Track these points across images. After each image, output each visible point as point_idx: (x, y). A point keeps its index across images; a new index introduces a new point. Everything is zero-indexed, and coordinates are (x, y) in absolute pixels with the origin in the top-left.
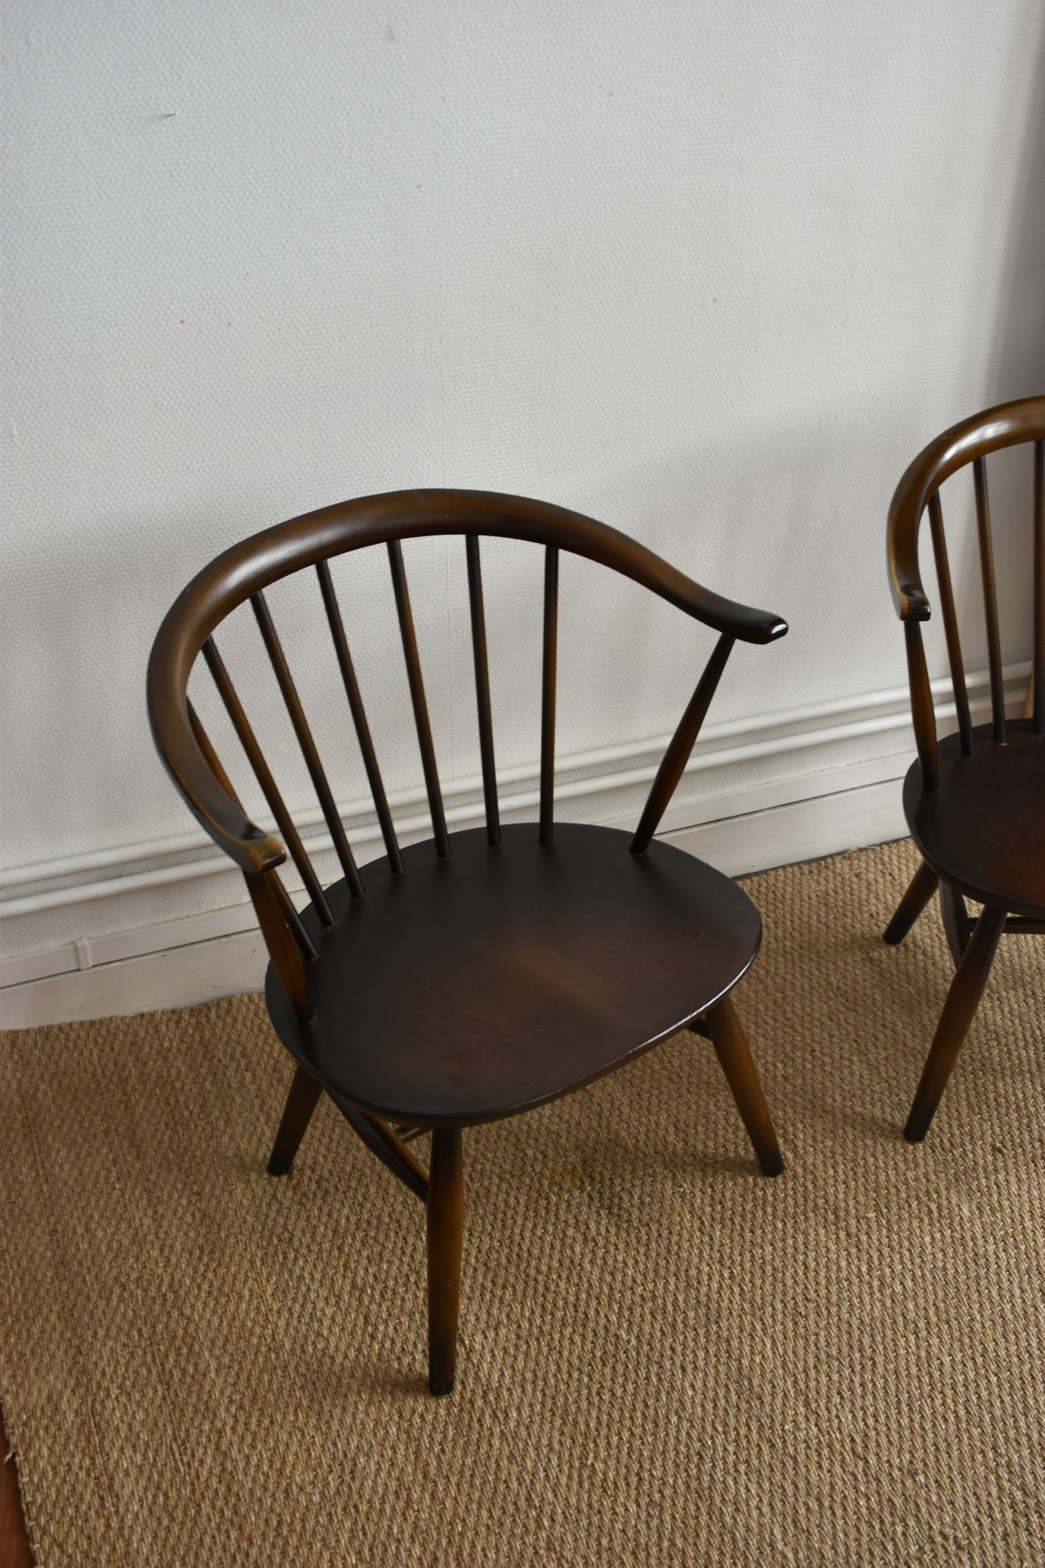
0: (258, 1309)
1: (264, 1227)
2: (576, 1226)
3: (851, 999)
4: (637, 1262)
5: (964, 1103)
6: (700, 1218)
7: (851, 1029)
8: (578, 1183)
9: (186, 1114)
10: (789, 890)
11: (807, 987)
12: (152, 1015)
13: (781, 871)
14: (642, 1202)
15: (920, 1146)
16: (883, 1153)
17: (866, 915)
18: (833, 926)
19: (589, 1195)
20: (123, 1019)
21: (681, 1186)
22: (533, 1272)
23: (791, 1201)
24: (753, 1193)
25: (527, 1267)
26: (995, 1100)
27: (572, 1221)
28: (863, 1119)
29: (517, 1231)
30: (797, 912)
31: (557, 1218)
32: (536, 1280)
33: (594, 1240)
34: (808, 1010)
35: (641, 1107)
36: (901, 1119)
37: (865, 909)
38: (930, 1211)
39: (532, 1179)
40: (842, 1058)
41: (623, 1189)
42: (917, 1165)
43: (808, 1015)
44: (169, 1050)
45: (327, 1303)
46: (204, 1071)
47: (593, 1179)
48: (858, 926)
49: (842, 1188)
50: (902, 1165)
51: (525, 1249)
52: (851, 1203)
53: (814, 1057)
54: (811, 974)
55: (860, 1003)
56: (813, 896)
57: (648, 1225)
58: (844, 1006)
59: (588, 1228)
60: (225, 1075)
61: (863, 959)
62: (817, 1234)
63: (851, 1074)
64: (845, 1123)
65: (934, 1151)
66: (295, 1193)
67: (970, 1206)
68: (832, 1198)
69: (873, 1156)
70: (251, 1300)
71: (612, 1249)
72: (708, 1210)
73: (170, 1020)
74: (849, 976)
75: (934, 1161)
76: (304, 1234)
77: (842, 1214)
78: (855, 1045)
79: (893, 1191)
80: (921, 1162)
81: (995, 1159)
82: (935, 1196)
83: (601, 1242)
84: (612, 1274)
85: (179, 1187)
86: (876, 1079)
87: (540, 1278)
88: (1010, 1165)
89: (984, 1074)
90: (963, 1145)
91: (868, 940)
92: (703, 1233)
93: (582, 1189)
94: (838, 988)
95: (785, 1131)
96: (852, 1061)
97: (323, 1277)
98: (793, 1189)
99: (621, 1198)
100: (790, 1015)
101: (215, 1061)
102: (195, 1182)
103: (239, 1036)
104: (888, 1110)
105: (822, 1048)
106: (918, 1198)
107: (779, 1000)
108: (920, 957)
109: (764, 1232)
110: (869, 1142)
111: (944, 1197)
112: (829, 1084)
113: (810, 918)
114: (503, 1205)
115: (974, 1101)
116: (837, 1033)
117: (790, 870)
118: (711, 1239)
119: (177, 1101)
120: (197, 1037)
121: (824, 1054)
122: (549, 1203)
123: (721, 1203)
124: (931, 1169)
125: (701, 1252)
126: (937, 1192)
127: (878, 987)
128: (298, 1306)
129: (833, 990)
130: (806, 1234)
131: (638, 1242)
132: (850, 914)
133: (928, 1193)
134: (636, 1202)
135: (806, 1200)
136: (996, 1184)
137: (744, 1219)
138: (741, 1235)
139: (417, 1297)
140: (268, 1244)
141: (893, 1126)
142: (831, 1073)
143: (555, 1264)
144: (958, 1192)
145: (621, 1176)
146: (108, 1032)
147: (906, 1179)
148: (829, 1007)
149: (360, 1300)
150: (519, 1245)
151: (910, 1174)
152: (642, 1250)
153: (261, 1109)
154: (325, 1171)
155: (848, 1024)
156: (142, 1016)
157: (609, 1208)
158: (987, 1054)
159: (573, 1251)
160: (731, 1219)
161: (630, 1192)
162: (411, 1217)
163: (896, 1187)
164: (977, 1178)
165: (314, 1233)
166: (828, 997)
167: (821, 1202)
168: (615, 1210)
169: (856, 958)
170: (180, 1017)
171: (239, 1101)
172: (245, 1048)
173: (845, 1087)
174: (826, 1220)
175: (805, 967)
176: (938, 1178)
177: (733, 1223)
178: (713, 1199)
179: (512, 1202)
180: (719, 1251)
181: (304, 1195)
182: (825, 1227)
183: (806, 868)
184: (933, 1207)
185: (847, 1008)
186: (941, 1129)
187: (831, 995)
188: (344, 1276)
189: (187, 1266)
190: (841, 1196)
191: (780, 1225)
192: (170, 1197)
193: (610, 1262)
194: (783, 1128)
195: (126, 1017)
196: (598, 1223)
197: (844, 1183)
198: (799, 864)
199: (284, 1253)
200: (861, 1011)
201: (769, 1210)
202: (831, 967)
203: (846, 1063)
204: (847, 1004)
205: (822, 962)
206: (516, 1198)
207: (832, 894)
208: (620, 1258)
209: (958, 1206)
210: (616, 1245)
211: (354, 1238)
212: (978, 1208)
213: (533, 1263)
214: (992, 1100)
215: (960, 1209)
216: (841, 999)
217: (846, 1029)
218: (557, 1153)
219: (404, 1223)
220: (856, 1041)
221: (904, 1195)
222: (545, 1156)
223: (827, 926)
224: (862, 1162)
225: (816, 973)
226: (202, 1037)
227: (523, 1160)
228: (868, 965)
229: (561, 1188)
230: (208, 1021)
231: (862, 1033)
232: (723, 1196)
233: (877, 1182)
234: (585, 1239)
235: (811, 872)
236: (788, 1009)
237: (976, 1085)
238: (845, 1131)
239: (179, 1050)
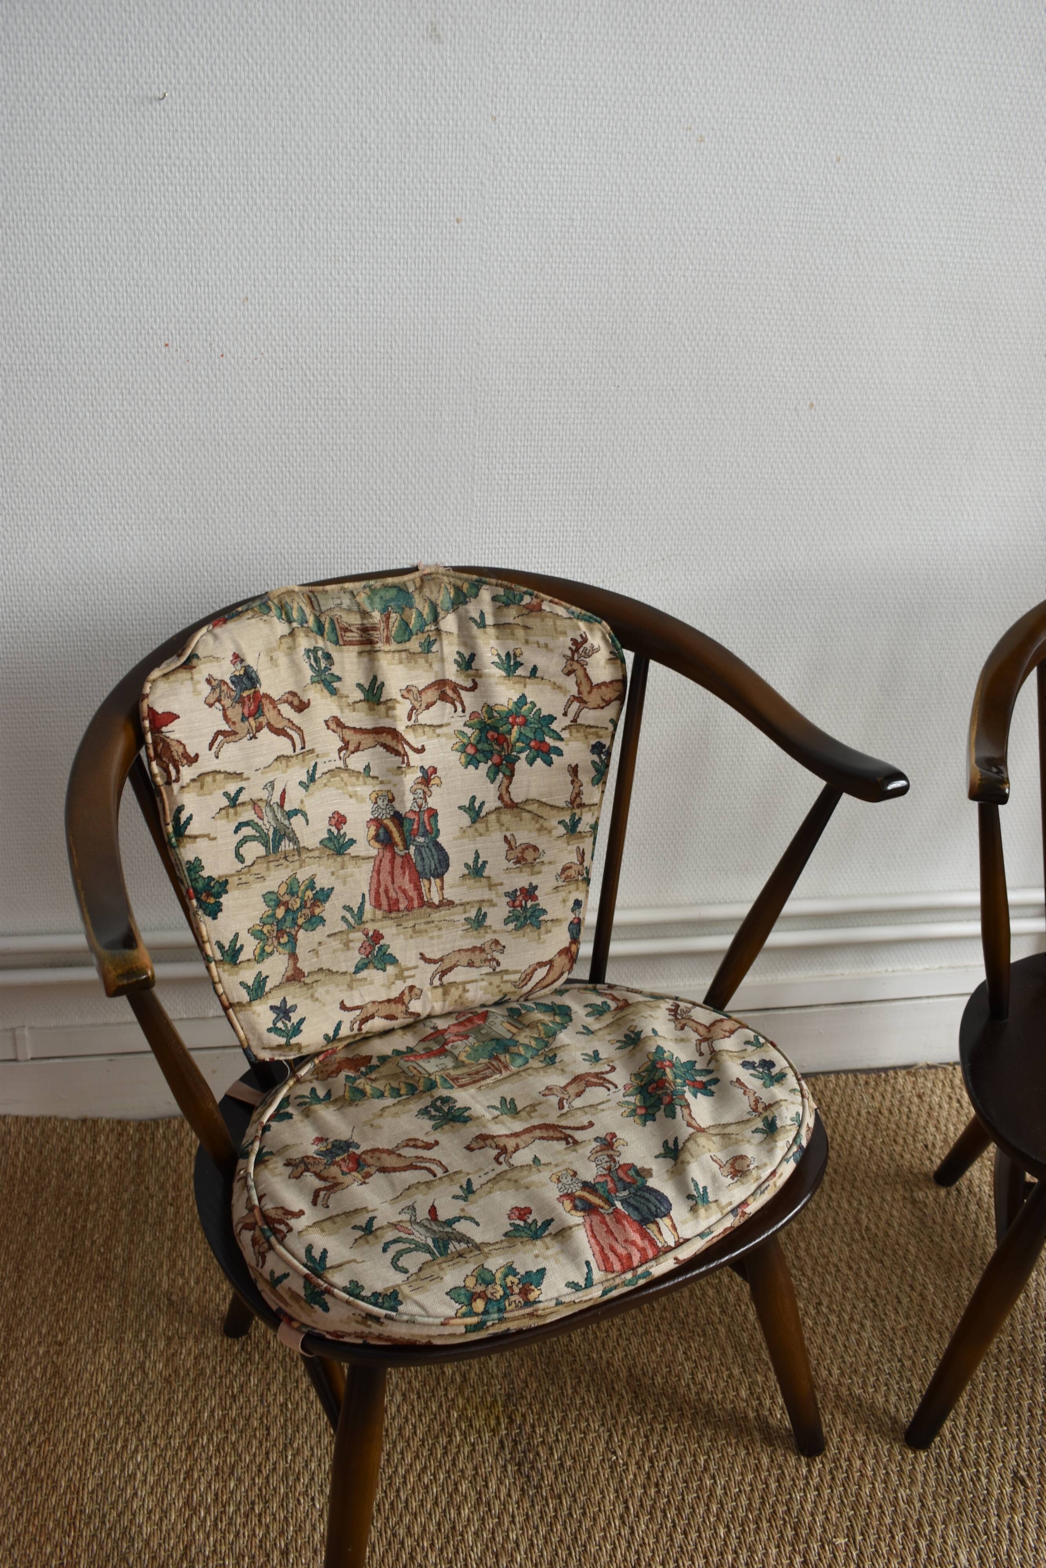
0: (68, 1507)
1: (115, 1402)
2: (473, 1482)
3: (880, 1245)
4: (532, 1545)
5: (990, 1407)
6: (626, 1502)
7: (871, 1284)
8: (493, 1423)
9: (88, 1243)
10: (837, 1100)
11: (830, 1221)
12: (95, 1122)
13: (832, 1077)
14: (561, 1465)
15: (923, 1455)
16: (875, 1457)
17: (920, 1145)
18: (878, 1151)
19: (501, 1442)
20: (62, 1121)
21: (614, 1453)
22: (402, 1532)
23: (744, 1501)
24: (701, 1480)
25: (397, 1523)
26: (1030, 1411)
27: (469, 1472)
28: (860, 1405)
29: (401, 1471)
30: (840, 1128)
31: (454, 1465)
32: (402, 1543)
33: (488, 1504)
34: (826, 1251)
35: (596, 1337)
36: (906, 1413)
37: (920, 1137)
38: (917, 1549)
39: (441, 1405)
40: (852, 1319)
41: (543, 1442)
42: (913, 1482)
43: (824, 1256)
44: (100, 1165)
45: (149, 1518)
46: (126, 1196)
47: (511, 1421)
48: (907, 1156)
49: (812, 1495)
50: (894, 1478)
51: (403, 1498)
52: (819, 1518)
53: (818, 1312)
54: (840, 1207)
55: (890, 1252)
56: (863, 1112)
57: (560, 1497)
58: (870, 1253)
59: (487, 1486)
60: (147, 1206)
61: (904, 1198)
62: (766, 1554)
63: (859, 1343)
64: (836, 1406)
65: (939, 1466)
66: (166, 1366)
67: (970, 1553)
68: (796, 1507)
69: (862, 1458)
70: (65, 1493)
71: (507, 1520)
72: (639, 1491)
73: (112, 1130)
74: (884, 1216)
75: (937, 1480)
76: (156, 1421)
77: (804, 1532)
78: (871, 1305)
79: (876, 1511)
80: (920, 1478)
81: (1015, 1491)
82: (927, 1529)
83: (496, 1508)
84: (496, 1555)
85: (44, 1331)
86: (887, 1355)
87: (408, 1542)
88: (1033, 1504)
89: (1022, 1371)
90: (977, 1464)
91: (915, 1175)
92: (624, 1523)
93: (494, 1432)
94: (867, 1229)
95: (760, 1404)
96: (863, 1326)
97: (157, 1482)
98: (751, 1485)
99: (538, 1454)
100: (802, 1253)
101: (142, 1188)
102: (62, 1330)
103: (179, 1163)
104: (893, 1399)
105: (831, 1302)
106: (905, 1528)
107: (794, 1233)
108: (973, 1207)
109: (700, 1536)
110: (860, 1438)
111: (939, 1533)
112: (828, 1351)
113: (854, 1137)
114: (395, 1433)
115: (1003, 1407)
116: (853, 1286)
117: (844, 1077)
118: (632, 1533)
119: (84, 1227)
120: (134, 1157)
121: (831, 1311)
122: (450, 1442)
123: (657, 1485)
124: (929, 1491)
125: (614, 1549)
126: (931, 1525)
127: (914, 1236)
128: (114, 1513)
129: (860, 1231)
130: (751, 1550)
131: (542, 1518)
132: (901, 1141)
133: (919, 1525)
134: (554, 1463)
135: (763, 1503)
136: (1009, 1527)
137: (679, 1514)
138: (670, 1536)
139: (254, 1535)
140: (112, 1426)
141: (895, 1420)
142: (834, 1337)
143: (432, 1528)
144: (958, 1529)
145: (547, 1425)
146: (43, 1132)
147: (896, 1498)
148: (851, 1251)
149: (188, 1523)
150: (398, 1491)
151: (903, 1493)
152: (543, 1531)
153: (169, 1255)
154: (210, 1345)
155: (869, 1276)
156: (84, 1121)
157: (519, 1464)
158: (1030, 1346)
159: (459, 1514)
160: (664, 1511)
161: (551, 1449)
162: (284, 1427)
163: (881, 1507)
164: (987, 1515)
165: (168, 1422)
166: (853, 1239)
167: (781, 1509)
168: (526, 1468)
169: (897, 1196)
170: (124, 1129)
171: (148, 1240)
172: (180, 1178)
173: (847, 1358)
174: (782, 1537)
175: (834, 1196)
176: (936, 1504)
177: (665, 1516)
178: (649, 1478)
179: (407, 1432)
180: (637, 1552)
181: (176, 1371)
182: (778, 1547)
183: (862, 1078)
184: (923, 1544)
185: (872, 1257)
186: (954, 1437)
187: (857, 1236)
188: (181, 1487)
189: (13, 1432)
190: (809, 1507)
191: (722, 1532)
192: (29, 1342)
193: (499, 1539)
194: (758, 1398)
195: (67, 1119)
196: (500, 1481)
197: (817, 1489)
198: (855, 1072)
199: (126, 1440)
200: (888, 1263)
201: (714, 1508)
202: (865, 1201)
203: (856, 1326)
204: (874, 1251)
205: (856, 1193)
206: (415, 1427)
207: (886, 1113)
208: (512, 1536)
209: (955, 1549)
210: (513, 1516)
211: (210, 1439)
212: (980, 1558)
213: (407, 1519)
214: (1026, 1409)
215: (957, 1555)
216: (867, 1244)
217: (865, 1283)
218: (480, 1379)
219: (274, 1433)
220: (873, 1301)
221: (888, 1521)
222: (465, 1379)
223: (871, 1151)
224: (845, 1465)
225: (846, 1205)
226: (139, 1157)
227: (438, 1379)
228: (910, 1206)
229: (471, 1425)
230: (153, 1139)
231: (883, 1292)
232: (663, 1476)
233: (858, 1495)
234: (479, 1500)
235: (867, 1083)
236: (802, 1245)
237: (1009, 1384)
238: (833, 1417)
239: (110, 1166)
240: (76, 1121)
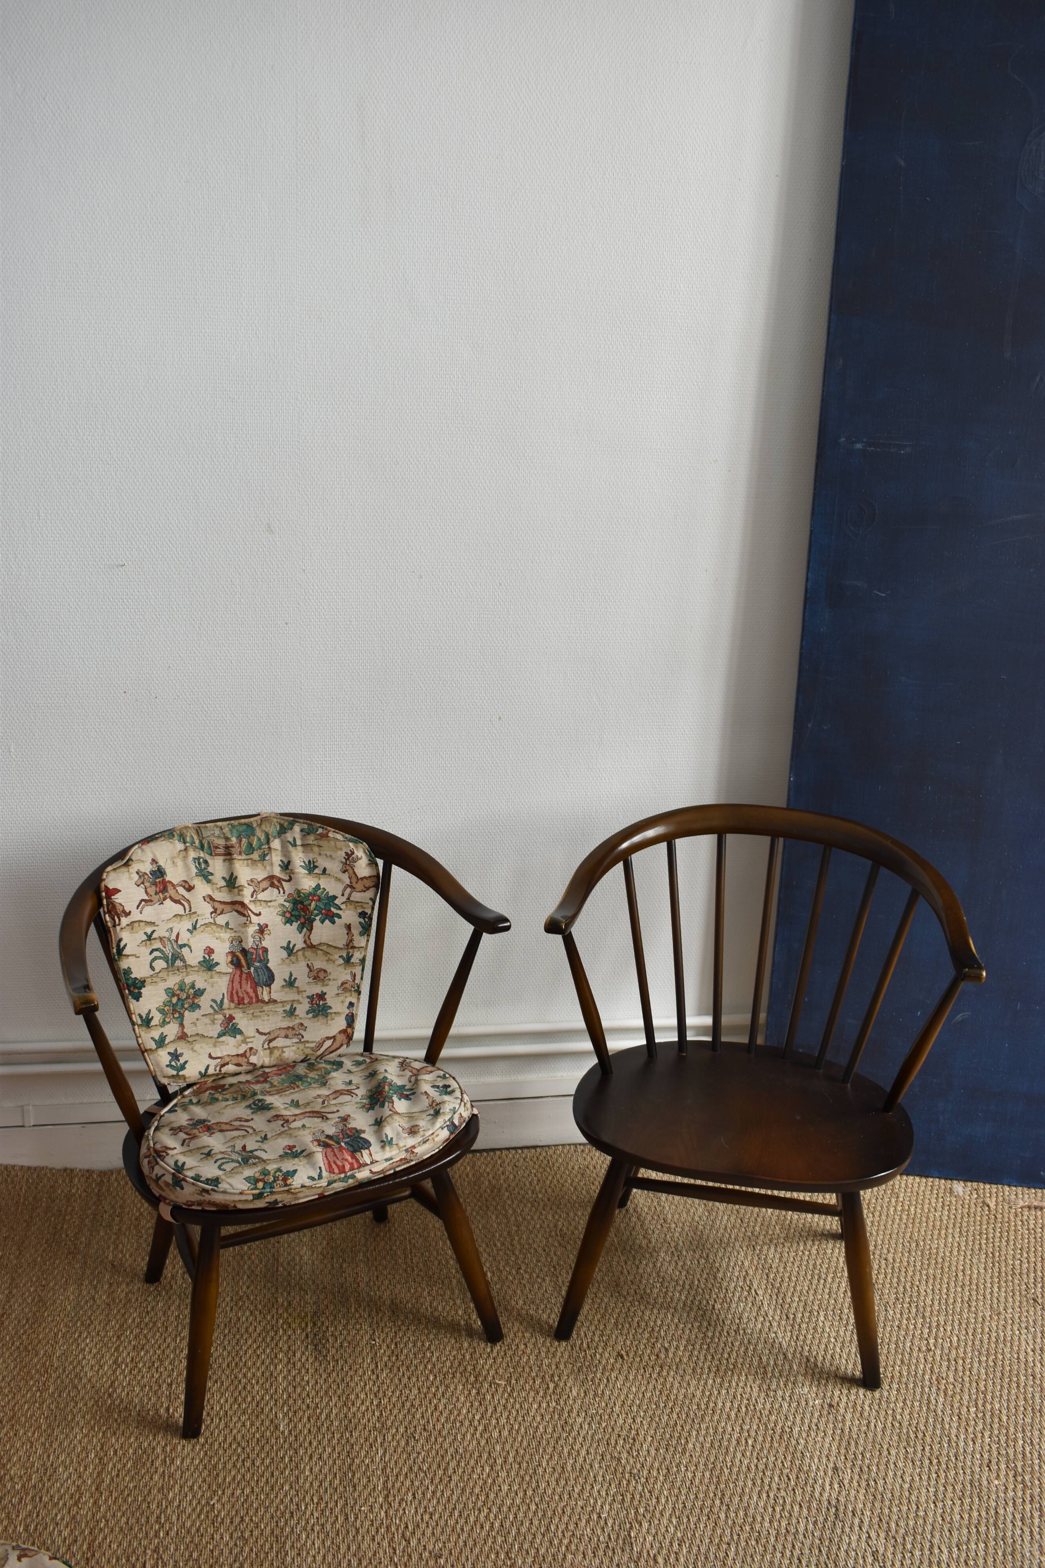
2: (287, 1352)
4: (316, 1383)
6: (377, 1363)
7: (555, 1258)
8: (304, 1326)
10: (560, 1162)
11: (538, 1226)
12: (72, 1170)
13: (561, 1149)
14: (341, 1346)
15: (564, 1344)
16: (534, 1344)
19: (307, 1335)
20: (52, 1169)
21: (374, 1340)
26: (638, 1323)
27: (285, 1348)
31: (276, 1345)
33: (294, 1364)
34: (531, 1241)
38: (547, 1388)
39: (273, 1317)
40: (538, 1277)
41: (332, 1335)
42: (554, 1356)
44: (74, 1195)
47: (315, 1324)
49: (490, 1361)
50: (543, 1354)
52: (492, 1372)
54: (546, 1219)
57: (337, 1361)
59: (294, 1356)
60: (102, 1217)
62: (455, 1389)
65: (572, 1349)
67: (579, 1390)
68: (479, 1367)
69: (525, 1345)
71: (304, 1372)
72: (386, 1359)
73: (83, 1176)
74: (573, 1223)
75: (569, 1355)
76: (100, 1324)
77: (481, 1379)
78: (552, 1269)
79: (527, 1370)
80: (559, 1354)
81: (616, 1362)
82: (557, 1378)
83: (299, 1366)
84: (295, 1387)
86: (556, 1294)
87: (244, 1381)
88: (625, 1368)
89: (639, 1304)
90: (596, 1348)
92: (374, 1373)
93: (303, 1330)
94: (561, 1230)
96: (544, 1280)
99: (328, 1340)
100: (515, 1243)
101: (100, 1207)
103: (124, 1194)
104: (553, 1316)
105: (527, 1268)
106: (543, 1378)
107: (513, 1232)
108: (632, 1218)
109: (418, 1380)
110: (527, 1335)
111: (563, 1380)
115: (621, 1320)
118: (378, 1377)
120: (96, 1190)
121: (526, 1272)
122: (276, 1335)
123: (397, 1356)
124: (563, 1360)
125: (365, 1385)
126: (559, 1376)
129: (556, 1231)
130: (447, 1387)
131: (324, 1371)
133: (552, 1376)
134: (337, 1345)
135: (460, 1365)
136: (607, 1379)
137: (408, 1369)
138: (400, 1379)
139: (153, 1377)
141: (551, 1327)
142: (525, 1286)
143: (259, 1374)
144: (576, 1379)
145: (336, 1326)
146: (39, 1175)
147: (541, 1364)
148: (548, 1242)
151: (546, 1361)
152: (324, 1377)
156: (65, 1170)
157: (316, 1345)
159: (276, 1368)
160: (399, 1368)
161: (336, 1338)
162: (177, 1326)
163: (531, 1368)
164: (595, 1372)
165: (107, 1324)
167: (470, 1368)
168: (320, 1347)
170: (91, 1175)
172: (124, 1202)
174: (467, 1381)
175: (544, 1212)
176: (566, 1367)
177: (399, 1370)
178: (393, 1353)
179: (251, 1329)
180: (378, 1386)
182: (464, 1385)
184: (552, 1385)
185: (560, 1244)
187: (553, 1234)
190: (487, 1367)
191: (431, 1378)
193: (298, 1380)
194: (469, 1315)
195: (55, 1169)
196: (303, 1353)
197: (494, 1359)
200: (569, 1248)
201: (429, 1367)
202: (563, 1216)
206: (255, 1327)
208: (306, 1379)
209: (571, 1388)
210: (308, 1370)
211: (131, 1333)
212: (585, 1392)
214: (635, 1323)
215: (571, 1391)
216: (559, 1238)
217: (552, 1258)
218: (299, 1304)
219: (170, 1329)
220: (554, 1267)
221: (533, 1374)
222: (289, 1304)
223: (575, 1188)
225: (550, 1218)
226: (99, 1191)
227: (273, 1305)
229: (290, 1327)
230: (108, 1181)
232: (402, 1352)
233: (518, 1362)
234: (288, 1362)
236: (516, 1238)
237: (629, 1310)
239: (80, 1196)
240: (59, 1170)
